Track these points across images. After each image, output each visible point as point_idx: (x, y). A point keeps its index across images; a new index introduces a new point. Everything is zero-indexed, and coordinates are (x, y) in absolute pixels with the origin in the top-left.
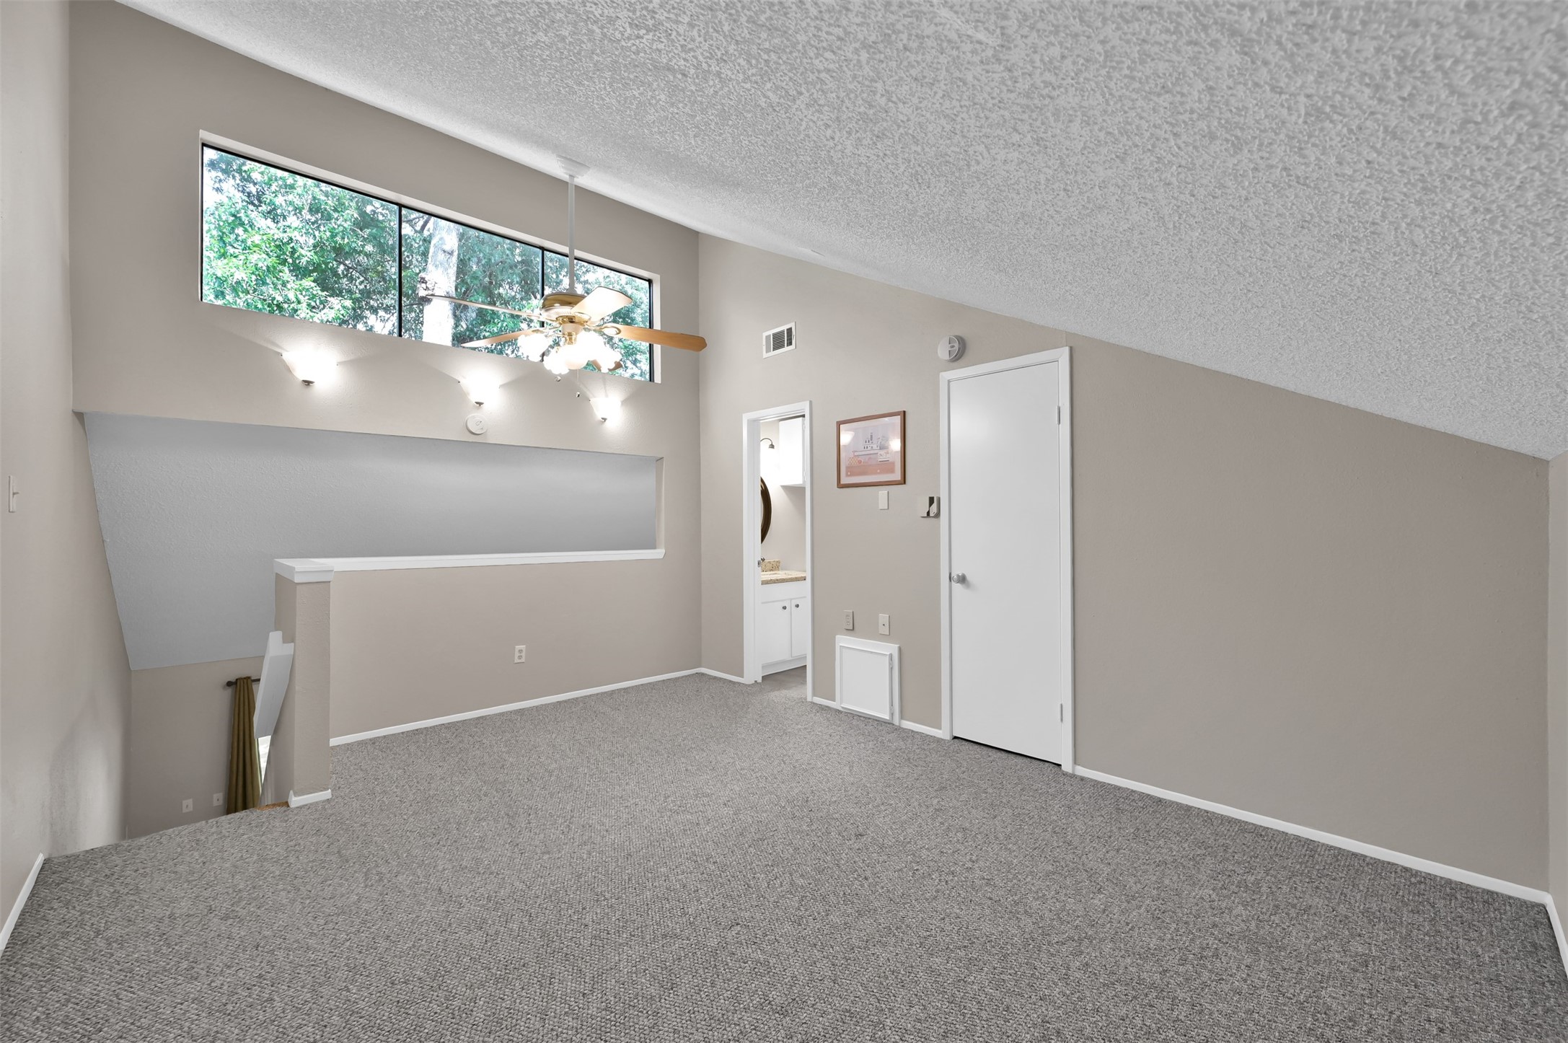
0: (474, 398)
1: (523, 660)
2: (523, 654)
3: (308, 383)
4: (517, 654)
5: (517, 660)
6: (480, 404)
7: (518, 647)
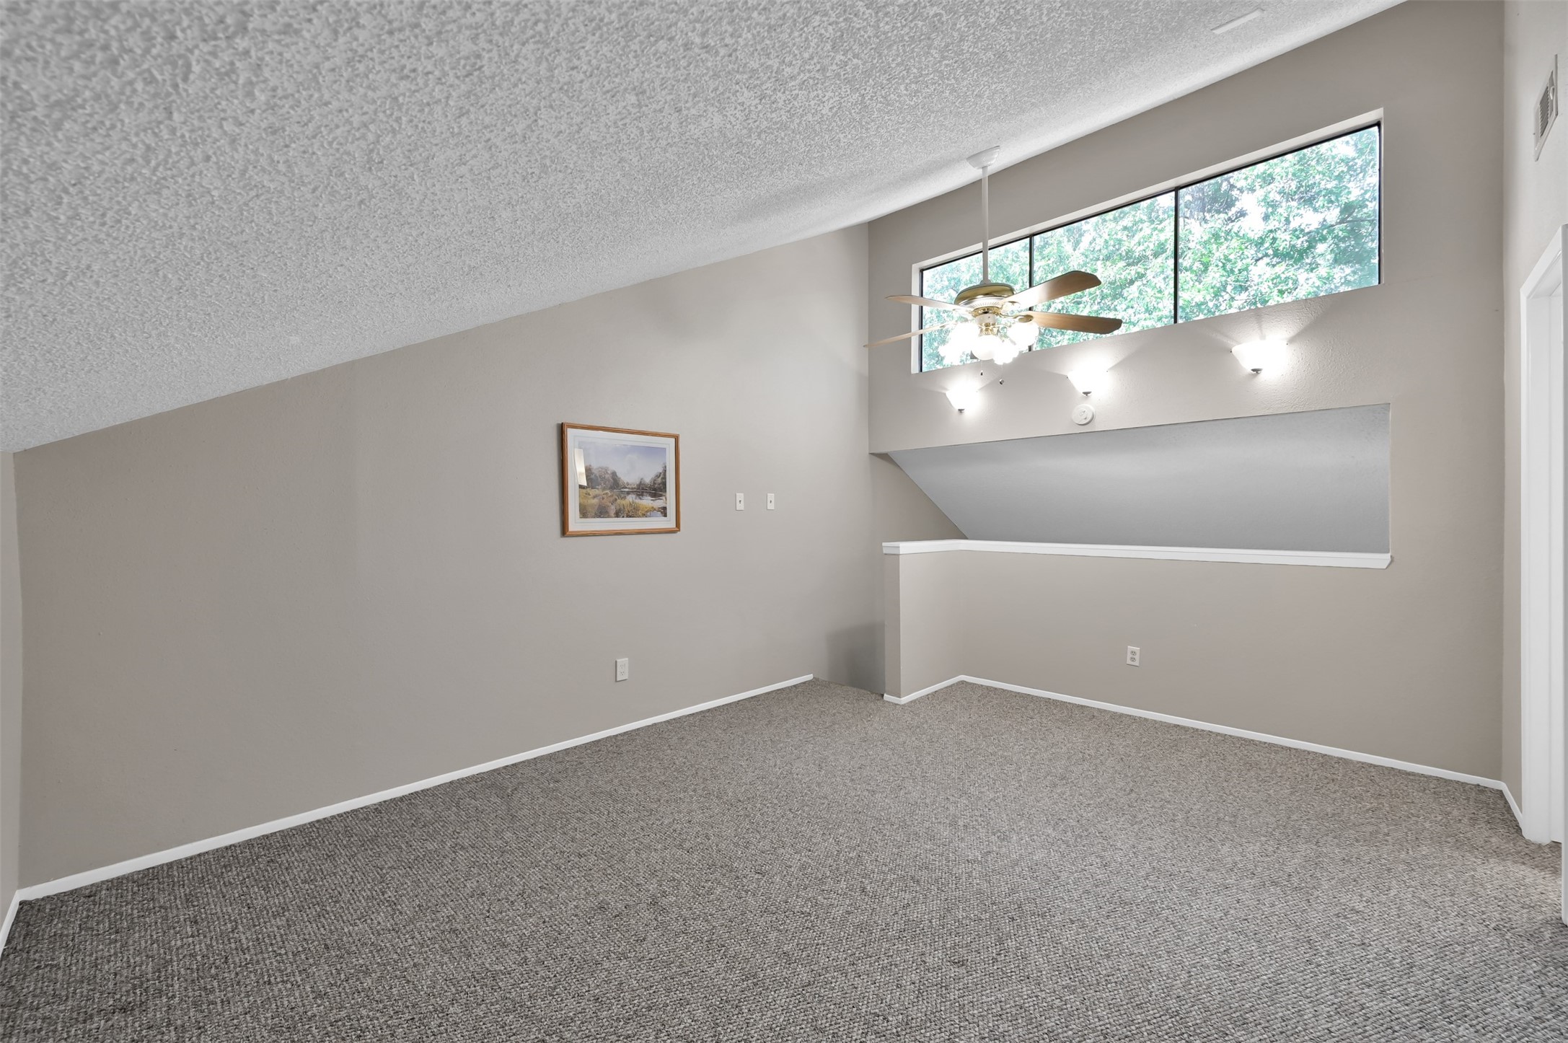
0: (1080, 389)
1: (1137, 663)
2: (1137, 657)
3: (961, 411)
4: (1129, 656)
5: (1129, 662)
6: (1086, 393)
7: (1131, 648)
